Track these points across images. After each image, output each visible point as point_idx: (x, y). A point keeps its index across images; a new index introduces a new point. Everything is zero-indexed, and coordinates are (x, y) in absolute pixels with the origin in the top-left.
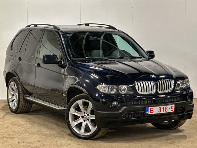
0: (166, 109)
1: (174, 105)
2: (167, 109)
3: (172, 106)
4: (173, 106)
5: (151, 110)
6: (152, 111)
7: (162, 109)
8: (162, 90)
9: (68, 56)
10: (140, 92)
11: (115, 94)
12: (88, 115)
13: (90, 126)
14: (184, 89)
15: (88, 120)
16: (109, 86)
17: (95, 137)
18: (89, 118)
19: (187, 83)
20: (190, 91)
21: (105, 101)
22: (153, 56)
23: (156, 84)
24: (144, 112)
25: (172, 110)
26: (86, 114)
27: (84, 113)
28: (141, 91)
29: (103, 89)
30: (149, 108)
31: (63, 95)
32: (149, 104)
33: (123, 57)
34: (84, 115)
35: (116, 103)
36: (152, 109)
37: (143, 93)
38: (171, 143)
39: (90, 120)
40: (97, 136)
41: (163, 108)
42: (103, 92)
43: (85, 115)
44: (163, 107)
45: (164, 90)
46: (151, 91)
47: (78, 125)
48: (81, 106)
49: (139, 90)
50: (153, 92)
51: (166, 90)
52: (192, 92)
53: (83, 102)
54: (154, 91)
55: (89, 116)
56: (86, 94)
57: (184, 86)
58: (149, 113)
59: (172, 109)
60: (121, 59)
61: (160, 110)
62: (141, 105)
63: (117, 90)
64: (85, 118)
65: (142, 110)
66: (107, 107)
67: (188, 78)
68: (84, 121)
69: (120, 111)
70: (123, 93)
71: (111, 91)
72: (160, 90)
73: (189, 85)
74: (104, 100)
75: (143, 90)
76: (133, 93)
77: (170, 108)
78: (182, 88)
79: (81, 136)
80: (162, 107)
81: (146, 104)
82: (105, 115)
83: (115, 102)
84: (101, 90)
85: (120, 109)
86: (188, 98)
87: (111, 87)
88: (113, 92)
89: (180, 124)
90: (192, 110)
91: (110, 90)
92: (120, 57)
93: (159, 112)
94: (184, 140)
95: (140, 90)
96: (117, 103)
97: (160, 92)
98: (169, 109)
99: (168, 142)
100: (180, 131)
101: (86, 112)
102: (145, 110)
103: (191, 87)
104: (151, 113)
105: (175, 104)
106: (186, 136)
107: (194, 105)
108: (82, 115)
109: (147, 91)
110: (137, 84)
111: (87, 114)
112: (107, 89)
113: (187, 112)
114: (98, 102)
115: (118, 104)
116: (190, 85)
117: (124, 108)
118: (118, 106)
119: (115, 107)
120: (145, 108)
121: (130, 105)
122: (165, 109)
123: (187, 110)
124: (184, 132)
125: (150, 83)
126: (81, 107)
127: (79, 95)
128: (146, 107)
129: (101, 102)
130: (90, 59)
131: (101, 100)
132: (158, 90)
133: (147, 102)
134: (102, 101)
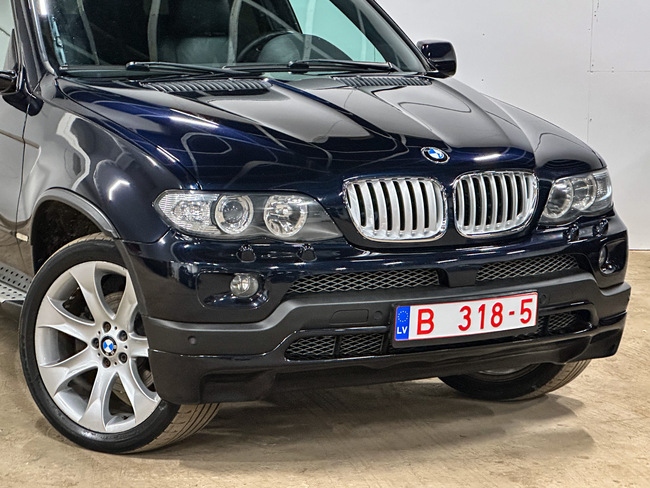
0: (495, 314)
1: (535, 297)
2: (499, 314)
3: (523, 302)
4: (530, 300)
5: (421, 322)
6: (425, 327)
7: (476, 317)
8: (478, 223)
9: (44, 56)
10: (368, 232)
11: (244, 241)
12: (123, 335)
13: (132, 391)
14: (585, 219)
15: (123, 357)
16: (215, 197)
17: (153, 444)
18: (125, 351)
19: (600, 191)
20: (612, 229)
21: (194, 270)
22: (449, 68)
23: (449, 191)
24: (388, 332)
25: (523, 321)
26: (114, 333)
27: (107, 326)
28: (377, 226)
29: (187, 212)
30: (414, 310)
31: (19, 236)
32: (411, 290)
33: (307, 66)
34: (104, 334)
35: (251, 285)
36: (426, 316)
37: (382, 236)
38: (514, 479)
39: (130, 360)
40: (163, 438)
41: (482, 309)
42: (189, 227)
43: (109, 334)
44: (480, 303)
45: (488, 222)
46: (427, 226)
47: (79, 382)
48: (89, 290)
49: (363, 223)
50: (432, 233)
51: (499, 221)
52: (624, 234)
53: (98, 271)
54: (440, 226)
55: (125, 343)
56: (109, 234)
57: (583, 206)
58: (413, 335)
59: (526, 314)
60: (294, 73)
61: (467, 317)
62: (372, 292)
63: (259, 221)
64: (108, 350)
65: (379, 317)
66: (205, 302)
67: (604, 167)
68: (107, 363)
69: (266, 325)
70: (287, 232)
71: (227, 223)
72: (467, 223)
73: (609, 198)
74: (192, 268)
75: (384, 223)
76: (336, 234)
77: (516, 311)
78: (572, 212)
79: (89, 435)
80: (475, 306)
81: (400, 291)
82: (193, 341)
83: (243, 277)
84: (177, 221)
85: (266, 312)
86: (601, 260)
87: (229, 205)
88: (236, 231)
89: (561, 376)
90: (620, 317)
91: (219, 218)
92: (292, 66)
93: (461, 328)
94: (580, 463)
95: (370, 220)
96: (256, 285)
97: (467, 232)
98: (512, 313)
99: (502, 468)
100: (564, 410)
101: (115, 321)
102: (390, 318)
103: (616, 209)
104: (420, 332)
105: (539, 291)
106: (588, 436)
107: (628, 291)
108: (96, 335)
109: (402, 227)
110: (353, 193)
111: (118, 331)
112: (209, 215)
113: (594, 328)
114: (165, 276)
115: (261, 289)
116: (613, 200)
117: (290, 306)
118: (256, 299)
119: (243, 302)
120: (391, 309)
121: (315, 294)
122: (489, 314)
123: (596, 316)
124: (579, 413)
125: (422, 186)
126: (92, 299)
127: (83, 239)
128: (397, 304)
129: (176, 275)
130: (147, 69)
131: (176, 266)
132: (460, 224)
133: (406, 281)
134: (182, 269)
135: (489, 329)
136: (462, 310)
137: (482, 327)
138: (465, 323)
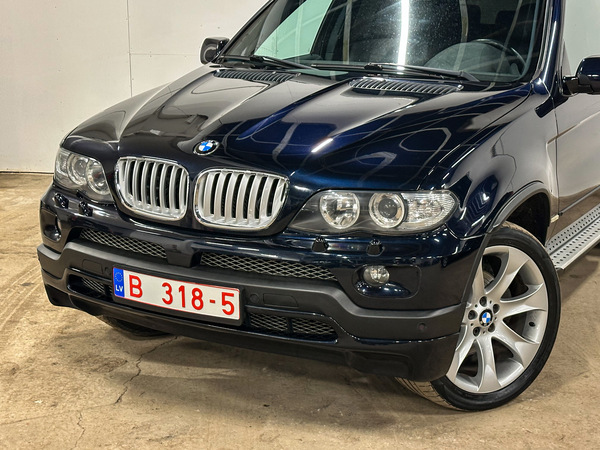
61: (169, 292)
93: (164, 300)
135: (189, 309)
136: (165, 285)
137: (184, 306)
138: (168, 298)
